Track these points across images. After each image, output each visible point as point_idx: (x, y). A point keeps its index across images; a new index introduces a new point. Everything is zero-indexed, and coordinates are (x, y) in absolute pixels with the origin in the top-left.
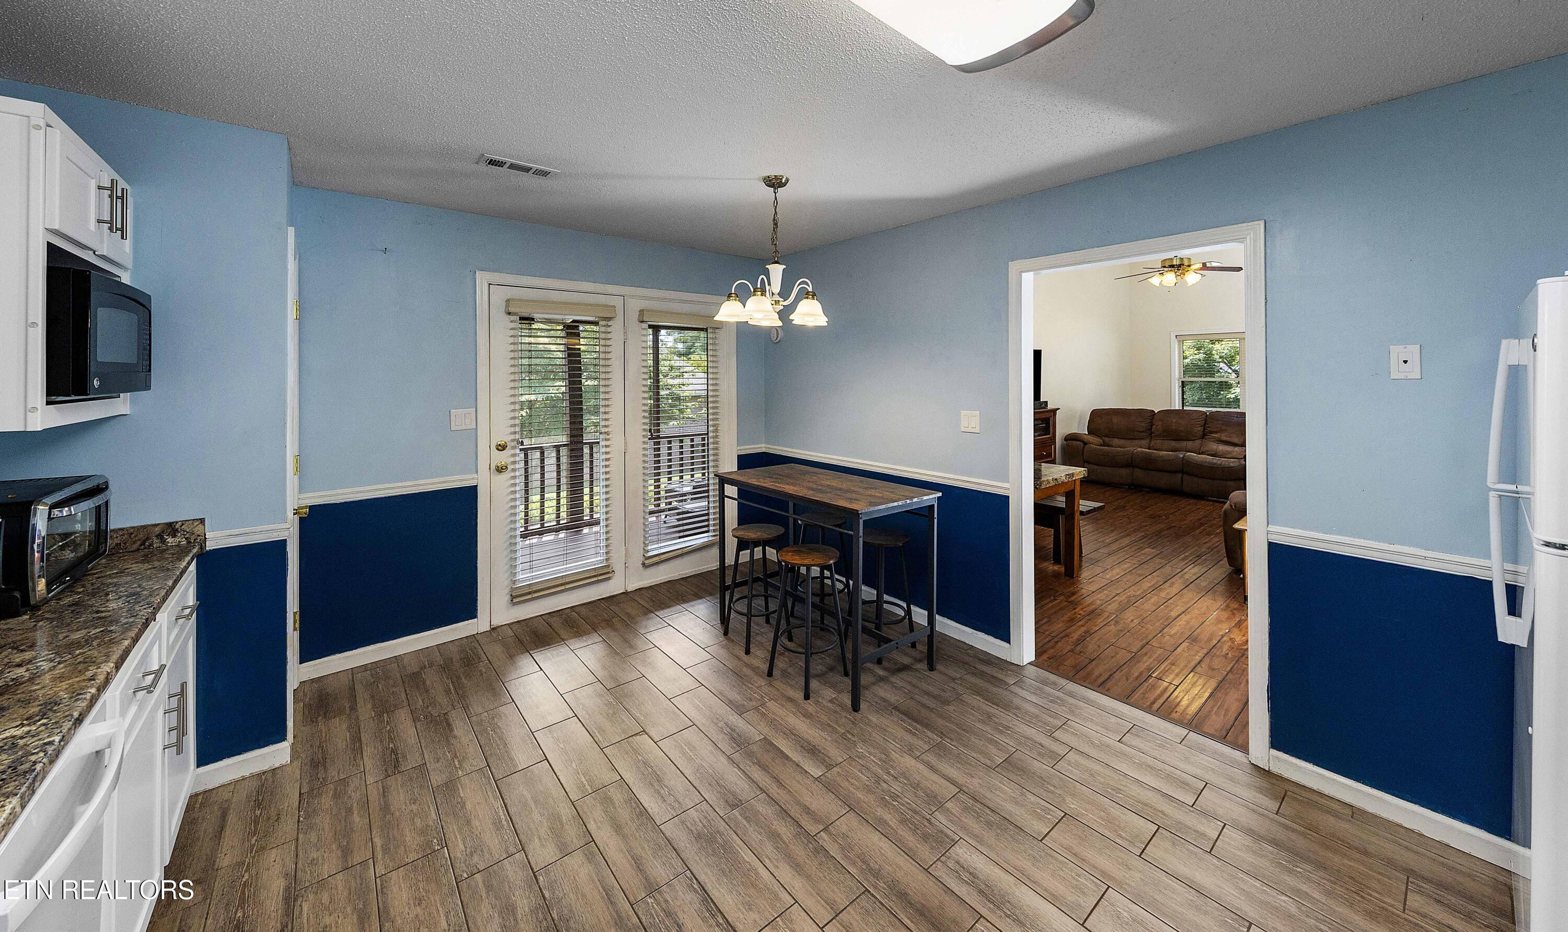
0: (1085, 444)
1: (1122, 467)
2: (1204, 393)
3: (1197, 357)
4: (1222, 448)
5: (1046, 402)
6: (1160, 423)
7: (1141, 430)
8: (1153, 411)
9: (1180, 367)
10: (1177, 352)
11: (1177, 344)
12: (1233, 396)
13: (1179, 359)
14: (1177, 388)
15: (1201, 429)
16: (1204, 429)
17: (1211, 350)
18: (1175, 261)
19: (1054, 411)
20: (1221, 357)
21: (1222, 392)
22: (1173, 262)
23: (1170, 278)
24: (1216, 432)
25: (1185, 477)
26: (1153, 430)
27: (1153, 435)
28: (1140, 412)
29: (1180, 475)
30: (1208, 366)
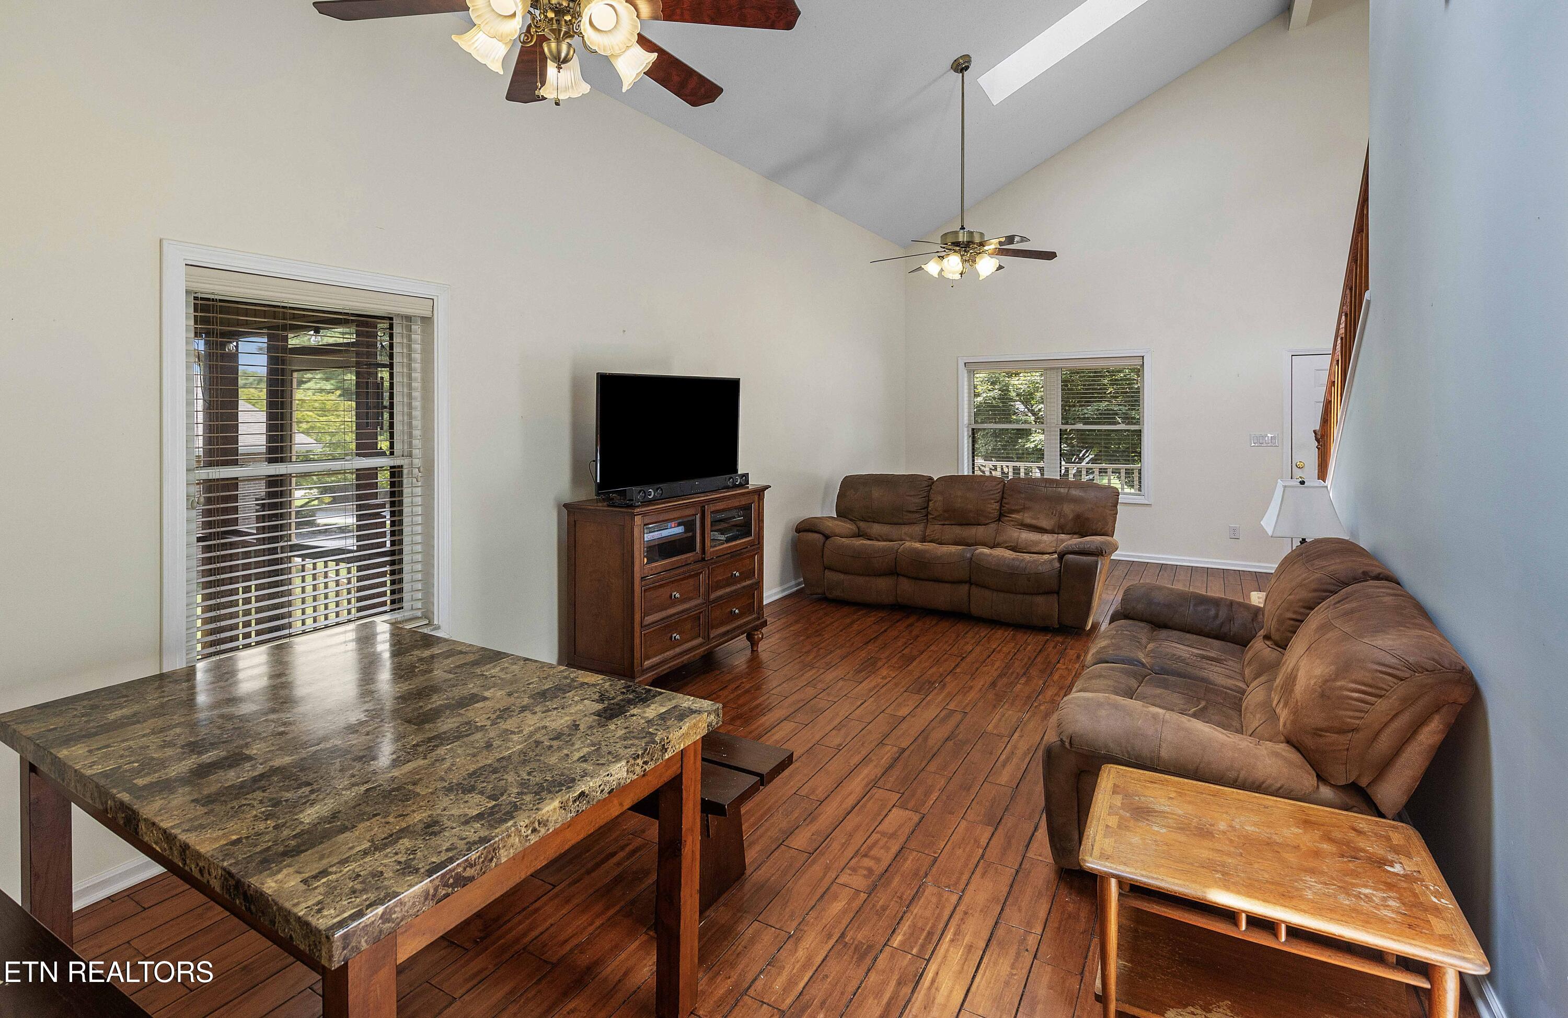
0: (827, 537)
1: (880, 575)
2: (1000, 441)
3: (991, 394)
4: (1027, 536)
5: (746, 476)
6: (940, 498)
7: (912, 510)
8: (931, 478)
9: (969, 408)
10: (966, 387)
11: (966, 375)
12: (1032, 445)
13: (969, 397)
14: (966, 438)
15: (996, 506)
16: (1001, 506)
17: (1007, 385)
18: (961, 235)
19: (760, 492)
20: (1018, 395)
21: (1020, 441)
22: (957, 237)
23: (953, 264)
24: (1017, 511)
25: (975, 590)
26: (930, 509)
27: (930, 516)
28: (912, 479)
29: (966, 587)
30: (1003, 406)
